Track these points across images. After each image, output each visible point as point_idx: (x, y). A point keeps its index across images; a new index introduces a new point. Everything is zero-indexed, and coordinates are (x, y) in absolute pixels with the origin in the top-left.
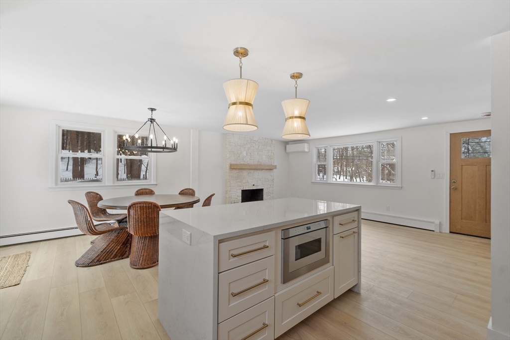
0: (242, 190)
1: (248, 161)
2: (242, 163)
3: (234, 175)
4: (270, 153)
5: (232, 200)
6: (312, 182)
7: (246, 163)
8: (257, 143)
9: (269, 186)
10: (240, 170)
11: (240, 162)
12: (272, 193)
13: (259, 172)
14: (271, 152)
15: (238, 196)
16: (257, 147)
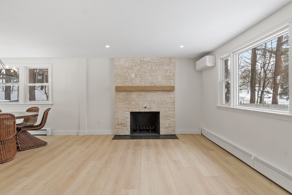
0: (131, 112)
1: (137, 83)
2: (130, 85)
3: (121, 97)
4: (168, 74)
5: (119, 121)
6: (218, 106)
7: (135, 85)
8: (149, 64)
9: (168, 109)
10: (127, 92)
11: (126, 84)
12: (173, 117)
13: (153, 93)
14: (169, 71)
15: (126, 118)
16: (149, 68)
